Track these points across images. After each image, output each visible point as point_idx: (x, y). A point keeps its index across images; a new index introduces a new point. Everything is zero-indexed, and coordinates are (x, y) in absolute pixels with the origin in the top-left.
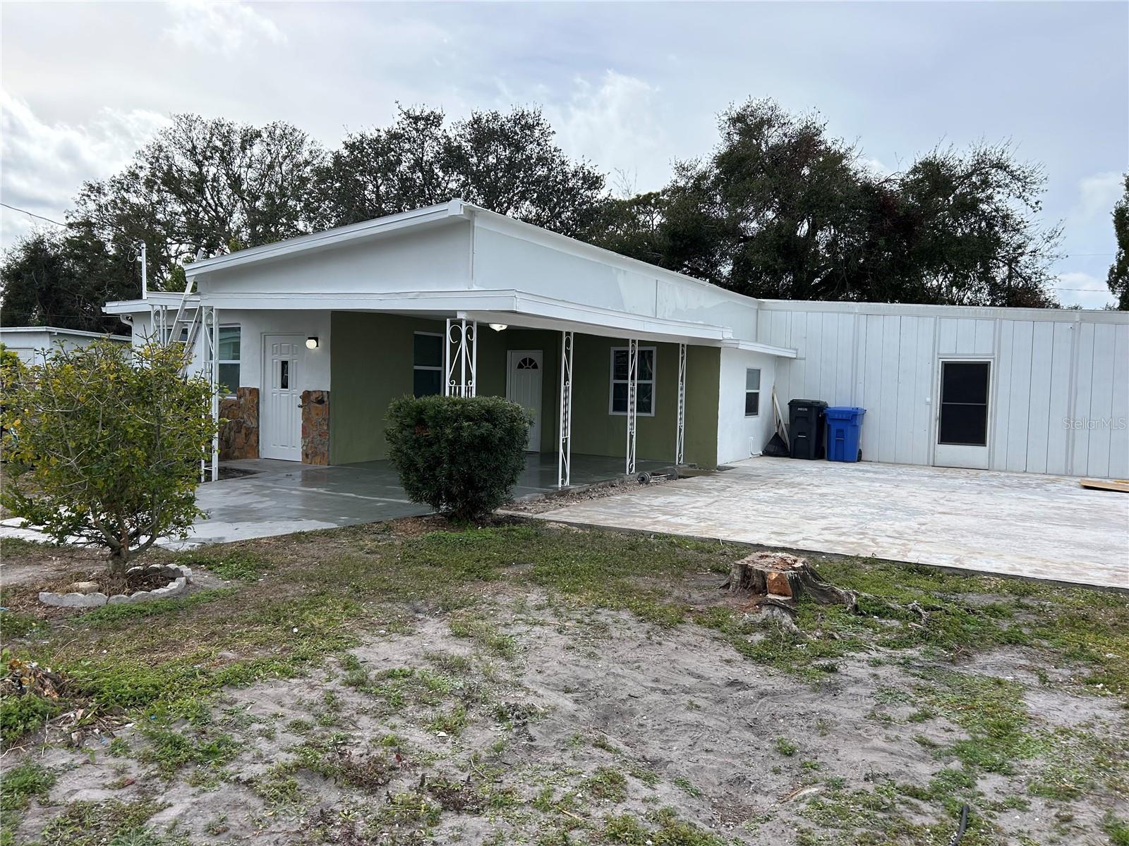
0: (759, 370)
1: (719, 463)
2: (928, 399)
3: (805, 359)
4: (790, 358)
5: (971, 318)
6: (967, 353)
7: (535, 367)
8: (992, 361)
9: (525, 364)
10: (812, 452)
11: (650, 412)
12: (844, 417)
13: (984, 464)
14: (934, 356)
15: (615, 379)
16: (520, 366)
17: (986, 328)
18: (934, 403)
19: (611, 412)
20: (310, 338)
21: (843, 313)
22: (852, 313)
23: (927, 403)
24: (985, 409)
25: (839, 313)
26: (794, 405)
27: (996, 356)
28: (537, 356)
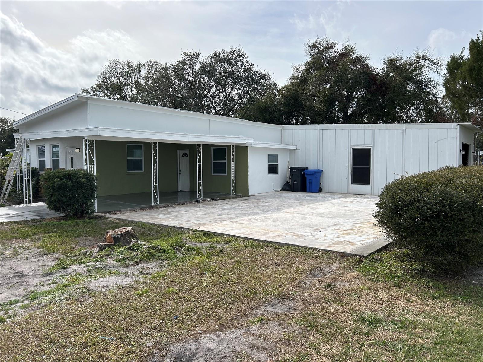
0: (278, 155)
1: (250, 194)
2: (347, 165)
3: (300, 149)
4: (294, 149)
5: (363, 129)
6: (361, 144)
7: (187, 156)
8: (371, 147)
9: (184, 155)
10: (300, 189)
11: (225, 173)
12: (311, 174)
13: (370, 193)
14: (349, 146)
15: (213, 160)
16: (183, 156)
17: (369, 133)
18: (349, 167)
19: (212, 174)
20: (77, 148)
21: (314, 129)
22: (317, 129)
23: (347, 167)
24: (370, 168)
25: (312, 129)
26: (292, 169)
27: (373, 145)
28: (187, 151)
